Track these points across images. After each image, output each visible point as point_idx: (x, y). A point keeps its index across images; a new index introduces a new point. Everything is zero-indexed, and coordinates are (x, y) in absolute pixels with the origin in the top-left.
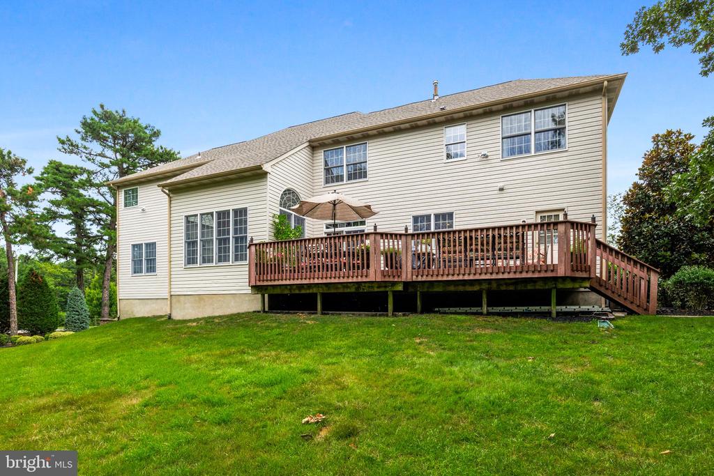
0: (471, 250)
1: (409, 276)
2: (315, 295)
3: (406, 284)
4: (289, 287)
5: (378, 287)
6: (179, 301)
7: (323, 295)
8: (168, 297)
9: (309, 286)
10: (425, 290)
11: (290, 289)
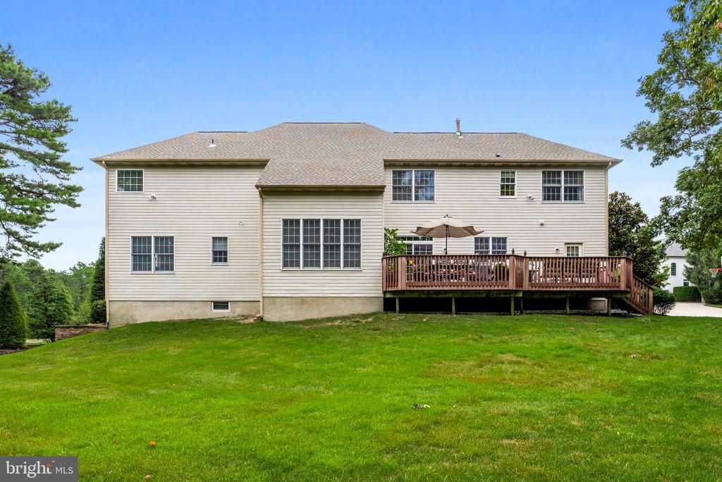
0: (566, 271)
1: (527, 287)
2: (450, 299)
3: (525, 292)
4: (426, 292)
5: (504, 294)
6: (274, 303)
7: (457, 299)
8: (261, 300)
9: (446, 292)
10: (527, 297)
11: (427, 294)
